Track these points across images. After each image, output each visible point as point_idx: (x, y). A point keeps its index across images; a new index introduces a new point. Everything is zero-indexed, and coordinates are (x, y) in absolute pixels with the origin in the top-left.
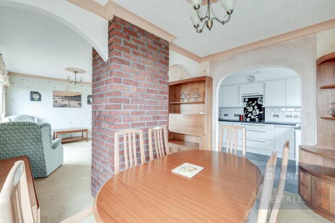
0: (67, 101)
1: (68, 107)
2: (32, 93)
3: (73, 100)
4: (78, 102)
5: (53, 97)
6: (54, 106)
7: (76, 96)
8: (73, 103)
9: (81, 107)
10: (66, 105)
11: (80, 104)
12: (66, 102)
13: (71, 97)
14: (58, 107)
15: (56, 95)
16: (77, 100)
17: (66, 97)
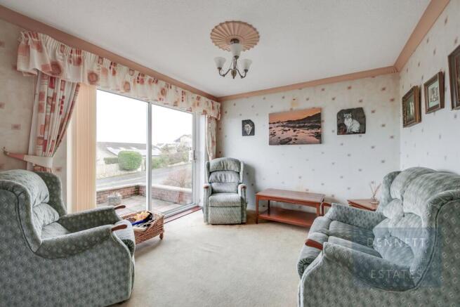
0: (292, 130)
1: (294, 143)
2: (245, 122)
3: (303, 126)
4: (314, 131)
5: (268, 126)
6: (271, 143)
7: (309, 118)
8: (303, 134)
9: (320, 143)
10: (291, 140)
11: (319, 136)
12: (290, 134)
13: (298, 121)
14: (278, 144)
15: (274, 121)
16: (312, 127)
17: (289, 122)
